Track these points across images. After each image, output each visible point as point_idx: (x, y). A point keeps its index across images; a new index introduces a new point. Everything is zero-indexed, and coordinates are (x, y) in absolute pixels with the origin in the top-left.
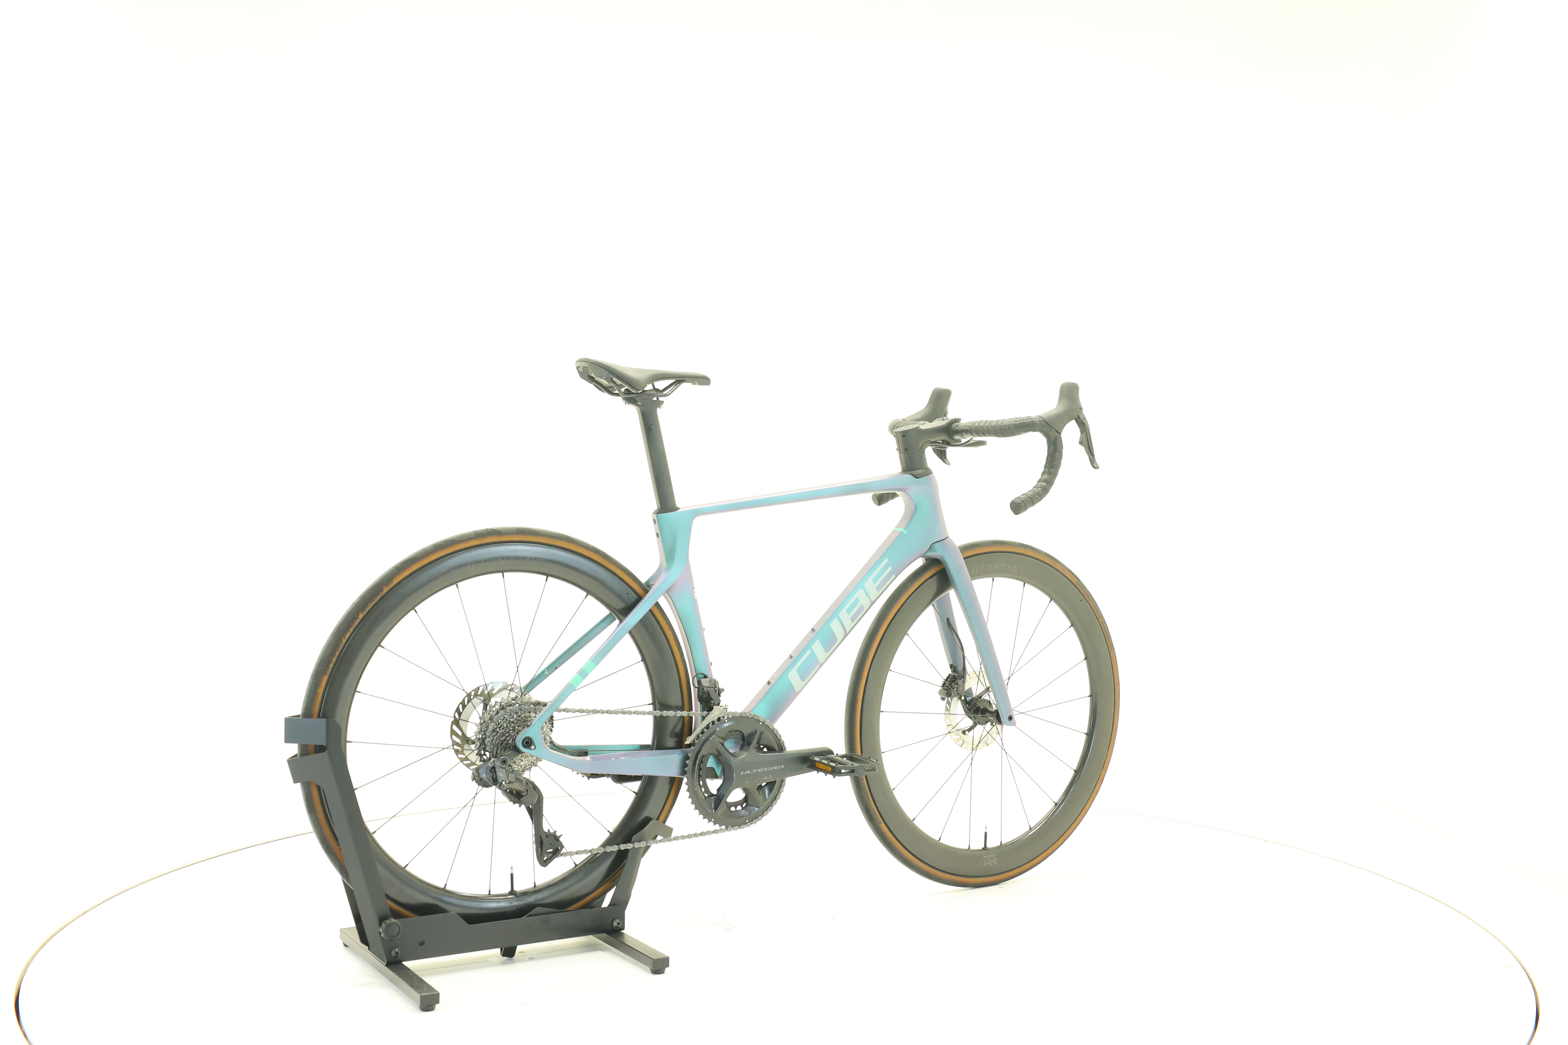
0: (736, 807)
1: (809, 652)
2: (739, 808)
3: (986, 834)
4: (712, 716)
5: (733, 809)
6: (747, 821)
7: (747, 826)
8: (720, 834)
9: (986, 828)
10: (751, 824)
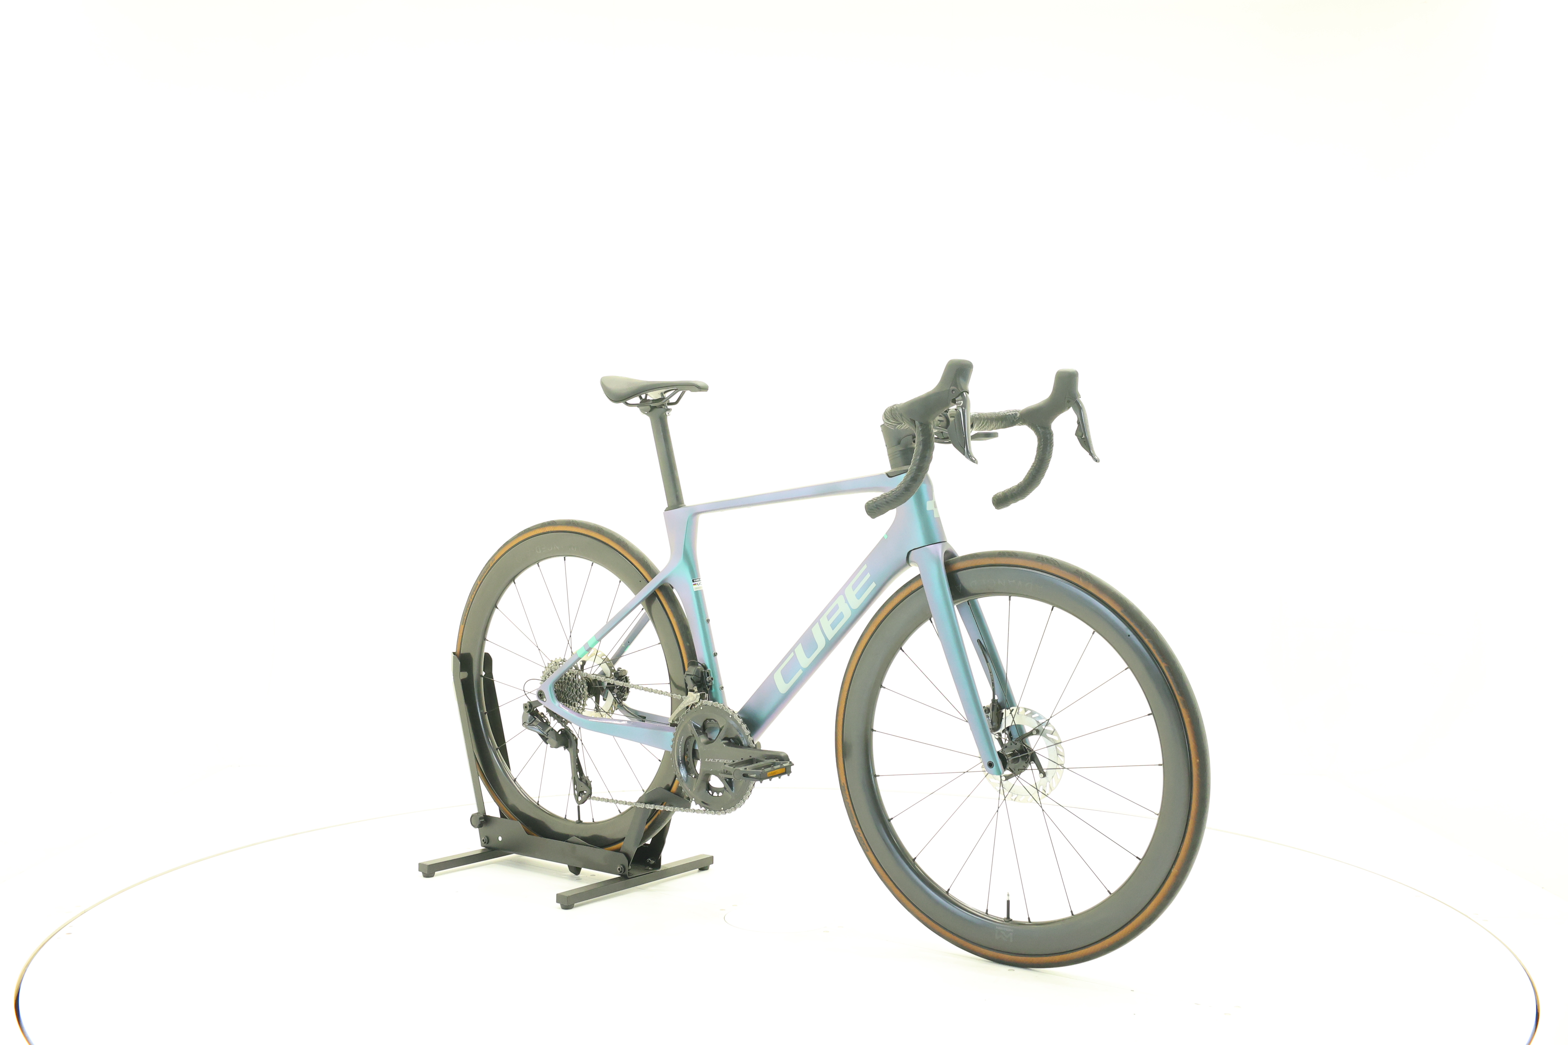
0: (718, 793)
1: (792, 654)
2: (720, 794)
3: (1008, 902)
4: (687, 701)
5: (715, 794)
6: (722, 809)
7: (722, 813)
8: (700, 814)
9: (1008, 895)
10: (726, 812)
